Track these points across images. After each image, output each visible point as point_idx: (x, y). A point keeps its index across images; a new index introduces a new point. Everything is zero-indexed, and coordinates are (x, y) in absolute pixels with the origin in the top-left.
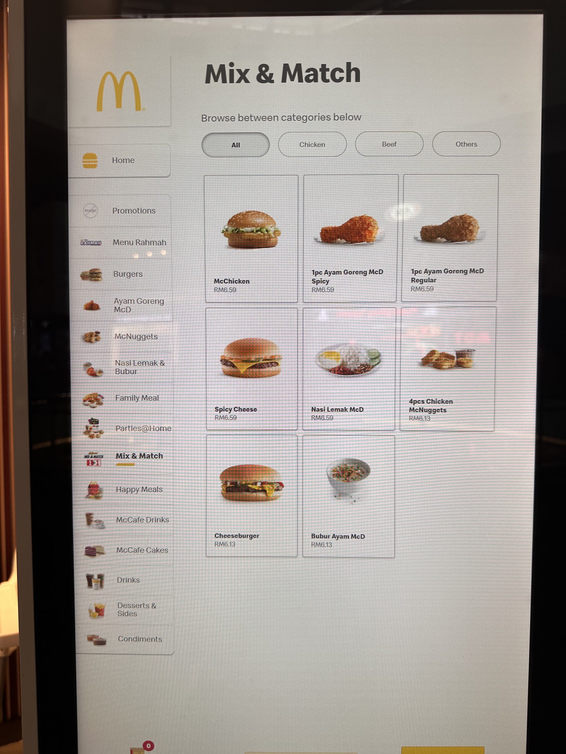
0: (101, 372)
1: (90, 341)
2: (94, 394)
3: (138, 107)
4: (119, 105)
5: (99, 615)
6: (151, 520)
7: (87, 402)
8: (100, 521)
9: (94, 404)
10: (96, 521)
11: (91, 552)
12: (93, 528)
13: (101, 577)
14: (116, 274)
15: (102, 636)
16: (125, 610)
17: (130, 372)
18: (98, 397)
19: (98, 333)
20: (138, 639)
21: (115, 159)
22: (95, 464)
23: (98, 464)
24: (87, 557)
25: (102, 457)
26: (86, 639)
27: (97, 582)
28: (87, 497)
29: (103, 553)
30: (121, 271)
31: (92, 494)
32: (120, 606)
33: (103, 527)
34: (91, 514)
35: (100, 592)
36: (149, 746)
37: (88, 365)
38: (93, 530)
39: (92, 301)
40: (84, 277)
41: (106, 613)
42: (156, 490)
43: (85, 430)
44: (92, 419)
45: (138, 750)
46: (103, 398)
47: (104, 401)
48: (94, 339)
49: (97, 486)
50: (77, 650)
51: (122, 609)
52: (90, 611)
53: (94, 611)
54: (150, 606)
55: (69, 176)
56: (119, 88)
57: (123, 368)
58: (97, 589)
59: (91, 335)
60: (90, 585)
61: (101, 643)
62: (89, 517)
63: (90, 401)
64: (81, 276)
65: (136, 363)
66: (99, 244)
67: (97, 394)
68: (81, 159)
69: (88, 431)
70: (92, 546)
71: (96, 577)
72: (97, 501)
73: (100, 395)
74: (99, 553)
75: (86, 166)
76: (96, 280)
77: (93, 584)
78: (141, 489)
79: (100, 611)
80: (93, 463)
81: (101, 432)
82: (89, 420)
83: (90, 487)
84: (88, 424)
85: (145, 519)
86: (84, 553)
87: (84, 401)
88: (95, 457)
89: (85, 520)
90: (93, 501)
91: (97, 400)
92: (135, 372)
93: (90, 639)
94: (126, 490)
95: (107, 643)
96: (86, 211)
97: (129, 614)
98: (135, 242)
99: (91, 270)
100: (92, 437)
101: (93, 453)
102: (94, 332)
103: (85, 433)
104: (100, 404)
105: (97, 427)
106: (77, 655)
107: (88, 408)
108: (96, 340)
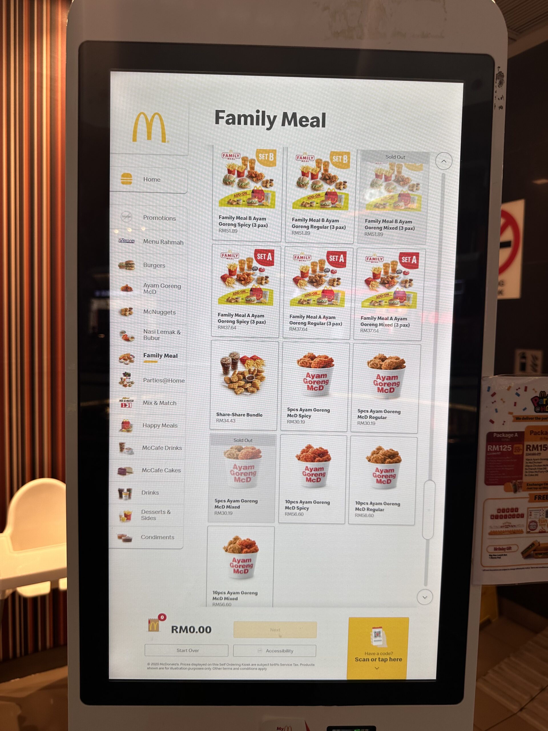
0: (132, 338)
1: (125, 315)
2: (127, 354)
3: (164, 140)
4: (149, 137)
5: (127, 519)
6: (169, 448)
7: (122, 360)
8: (130, 449)
9: (128, 362)
10: (127, 449)
11: (122, 472)
12: (125, 453)
13: (129, 490)
14: (145, 265)
15: (129, 535)
16: (147, 515)
17: (154, 338)
18: (131, 357)
19: (131, 309)
20: (156, 537)
21: (146, 178)
22: (127, 406)
23: (129, 407)
24: (119, 476)
25: (133, 401)
26: (117, 538)
27: (126, 494)
28: (121, 430)
29: (131, 473)
30: (149, 262)
31: (125, 428)
32: (143, 512)
33: (132, 453)
34: (123, 443)
35: (129, 501)
36: (162, 617)
37: (123, 332)
38: (125, 455)
39: (127, 285)
40: (121, 266)
41: (132, 517)
42: (173, 426)
43: (120, 380)
44: (126, 373)
45: (155, 621)
46: (134, 357)
47: (135, 359)
48: (128, 313)
49: (128, 423)
50: (110, 546)
51: (145, 515)
52: (120, 516)
53: (123, 516)
54: (166, 512)
55: (110, 190)
56: (149, 125)
57: (149, 335)
58: (126, 500)
59: (126, 310)
60: (121, 496)
61: (128, 540)
62: (122, 446)
63: (124, 359)
64: (119, 266)
65: (159, 332)
66: (133, 242)
67: (129, 354)
68: (120, 177)
69: (122, 382)
70: (123, 467)
71: (125, 491)
72: (129, 434)
73: (131, 355)
74: (128, 472)
75: (123, 183)
76: (130, 269)
77: (123, 496)
78: (161, 425)
79: (128, 517)
80: (125, 405)
81: (132, 383)
82: (124, 374)
83: (123, 423)
84: (122, 376)
85: (164, 448)
86: (117, 472)
87: (120, 359)
88: (127, 401)
89: (119, 447)
90: (125, 434)
91: (130, 358)
92: (158, 338)
93: (120, 537)
94: (150, 426)
95: (133, 540)
96: (123, 216)
97: (150, 518)
98: (160, 242)
99: (126, 262)
100: (125, 386)
101: (125, 398)
102: (128, 308)
103: (120, 383)
104: (132, 361)
105: (129, 378)
106: (110, 550)
107: (122, 364)
108: (130, 314)
